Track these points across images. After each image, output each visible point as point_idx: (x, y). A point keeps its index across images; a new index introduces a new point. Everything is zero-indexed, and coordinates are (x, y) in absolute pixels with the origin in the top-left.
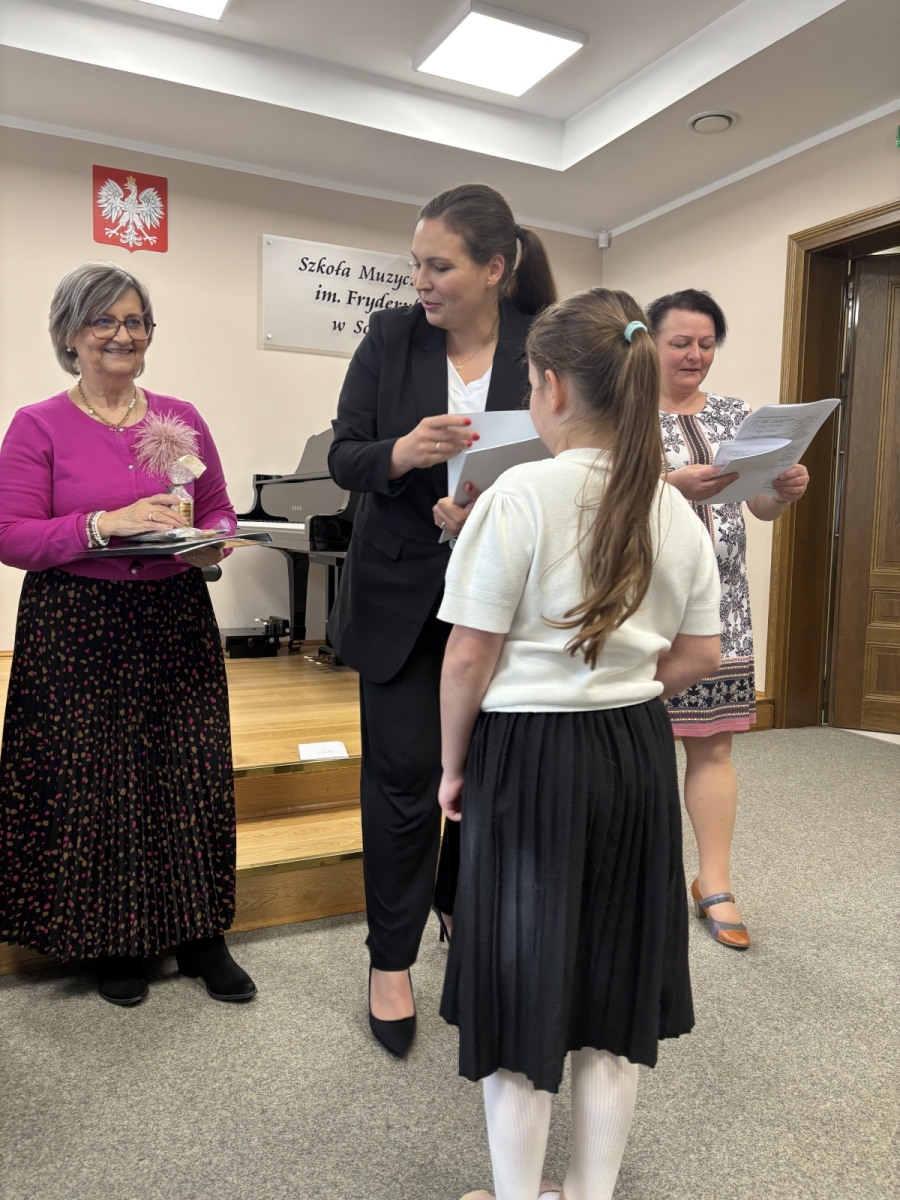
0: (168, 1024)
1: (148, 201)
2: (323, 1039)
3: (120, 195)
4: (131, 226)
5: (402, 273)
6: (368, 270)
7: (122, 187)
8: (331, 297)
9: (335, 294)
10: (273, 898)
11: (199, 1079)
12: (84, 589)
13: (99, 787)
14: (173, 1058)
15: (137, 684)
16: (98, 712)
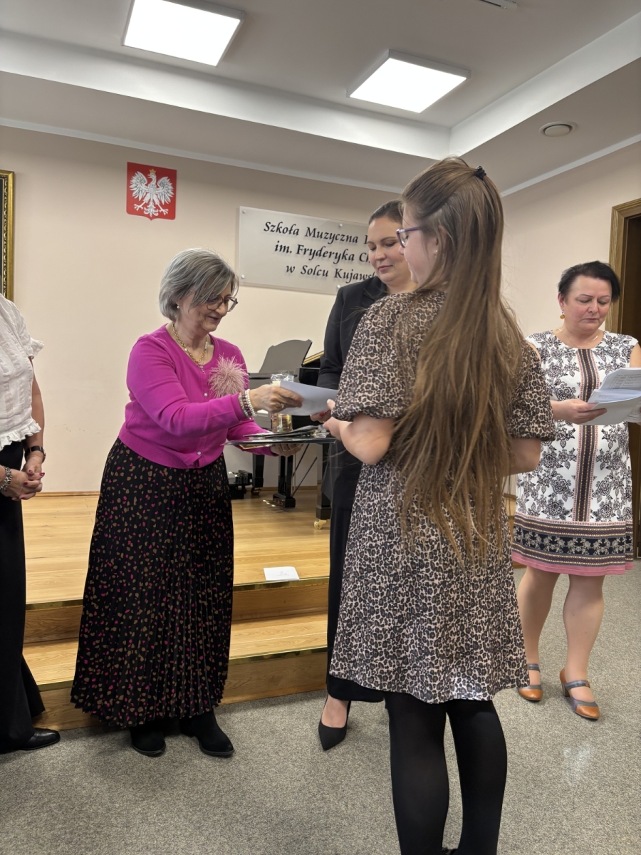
0: (180, 771)
1: (163, 186)
2: (287, 788)
3: (145, 182)
4: (151, 203)
5: (335, 232)
6: (311, 230)
7: (147, 177)
8: (286, 249)
9: (288, 247)
10: (249, 680)
11: (204, 813)
12: (158, 471)
13: (154, 606)
14: (185, 797)
15: (187, 536)
16: (159, 555)
